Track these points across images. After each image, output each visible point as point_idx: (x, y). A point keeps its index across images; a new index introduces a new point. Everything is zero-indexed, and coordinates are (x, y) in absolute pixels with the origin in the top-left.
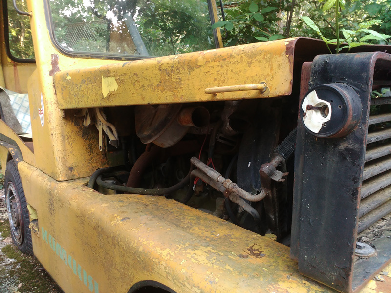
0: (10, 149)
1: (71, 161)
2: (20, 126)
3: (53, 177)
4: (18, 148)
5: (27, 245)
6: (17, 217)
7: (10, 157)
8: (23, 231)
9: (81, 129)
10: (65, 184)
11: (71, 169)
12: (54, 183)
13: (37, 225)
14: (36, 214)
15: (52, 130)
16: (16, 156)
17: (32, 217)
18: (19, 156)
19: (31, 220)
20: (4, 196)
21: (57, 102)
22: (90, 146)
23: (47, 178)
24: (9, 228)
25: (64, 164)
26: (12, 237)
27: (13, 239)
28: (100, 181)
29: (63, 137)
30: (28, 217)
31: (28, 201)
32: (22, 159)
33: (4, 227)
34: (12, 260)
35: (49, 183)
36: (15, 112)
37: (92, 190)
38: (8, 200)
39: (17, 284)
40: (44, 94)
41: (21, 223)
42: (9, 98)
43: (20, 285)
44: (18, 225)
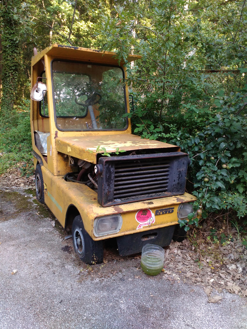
0: (39, 160)
1: (59, 169)
2: (43, 149)
3: (53, 174)
4: (42, 160)
5: (43, 199)
6: (39, 188)
7: (38, 163)
8: (42, 193)
9: (63, 158)
10: (56, 177)
11: (59, 172)
12: (53, 176)
13: (47, 191)
14: (47, 187)
15: (53, 158)
16: (41, 163)
17: (45, 188)
18: (42, 163)
19: (45, 189)
20: (34, 178)
21: (56, 148)
22: (66, 164)
23: (51, 174)
24: (36, 193)
25: (57, 170)
26: (37, 196)
27: (37, 197)
28: (67, 177)
29: (57, 160)
30: (44, 188)
31: (44, 181)
32: (43, 165)
33: (33, 192)
34: (36, 204)
35: (51, 176)
36: (41, 142)
37: (64, 180)
38: (36, 180)
39: (38, 212)
40: (52, 145)
41: (41, 190)
42: (39, 136)
43: (39, 212)
44: (40, 191)
